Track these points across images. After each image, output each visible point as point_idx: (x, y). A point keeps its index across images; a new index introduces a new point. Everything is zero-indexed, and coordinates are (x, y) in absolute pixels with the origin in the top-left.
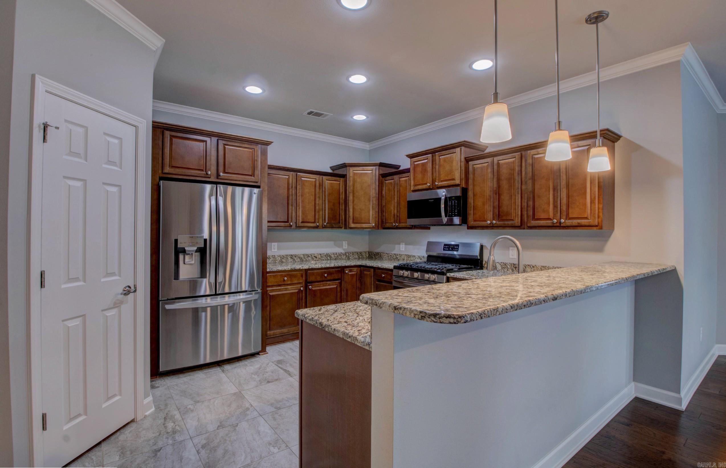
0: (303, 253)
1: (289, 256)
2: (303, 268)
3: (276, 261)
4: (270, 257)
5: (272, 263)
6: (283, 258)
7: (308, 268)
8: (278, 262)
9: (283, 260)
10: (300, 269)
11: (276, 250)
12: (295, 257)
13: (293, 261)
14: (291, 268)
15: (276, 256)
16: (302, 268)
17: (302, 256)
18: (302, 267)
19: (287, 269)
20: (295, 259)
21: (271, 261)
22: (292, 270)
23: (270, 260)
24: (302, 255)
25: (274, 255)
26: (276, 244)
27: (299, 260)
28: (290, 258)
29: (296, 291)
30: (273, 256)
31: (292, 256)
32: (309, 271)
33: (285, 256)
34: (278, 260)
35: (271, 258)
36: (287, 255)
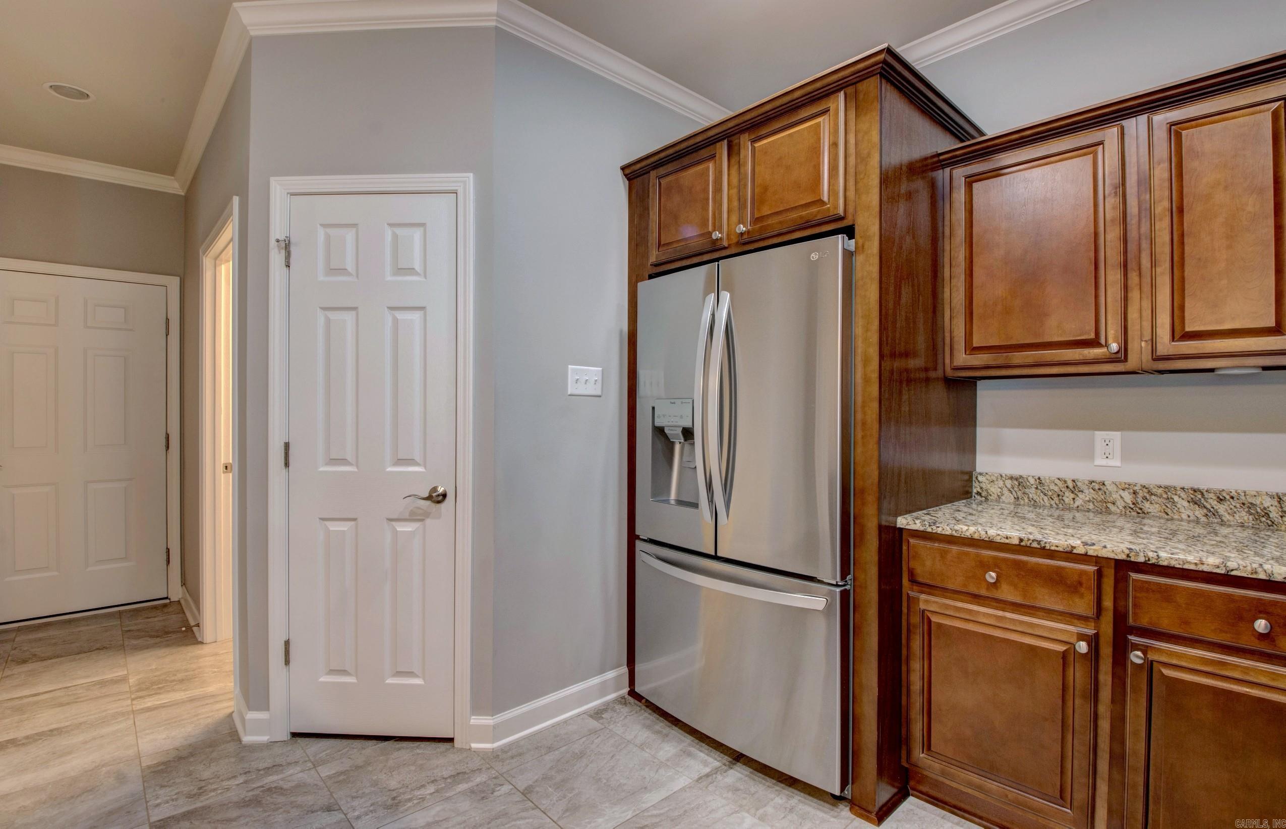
0: (1274, 490)
1: (1183, 494)
2: (1091, 553)
3: (1110, 505)
4: (1079, 484)
5: (1089, 510)
6: (1145, 498)
7: (1122, 557)
8: (1118, 511)
9: (1147, 505)
10: (1071, 552)
11: (1116, 462)
12: (1221, 500)
13: (1203, 519)
14: (1021, 540)
15: (1110, 487)
16: (1081, 550)
17: (1267, 502)
18: (1085, 544)
19: (998, 539)
20: (1222, 509)
21: (1085, 502)
22: (1022, 548)
23: (1081, 495)
24: (1272, 497)
25: (1099, 479)
26: (1116, 436)
27: (1243, 516)
28: (1186, 504)
29: (1061, 648)
30: (1091, 482)
31: (1197, 496)
32: (1134, 576)
33: (1160, 491)
34: (1120, 504)
35: (1086, 491)
36: (1166, 488)
